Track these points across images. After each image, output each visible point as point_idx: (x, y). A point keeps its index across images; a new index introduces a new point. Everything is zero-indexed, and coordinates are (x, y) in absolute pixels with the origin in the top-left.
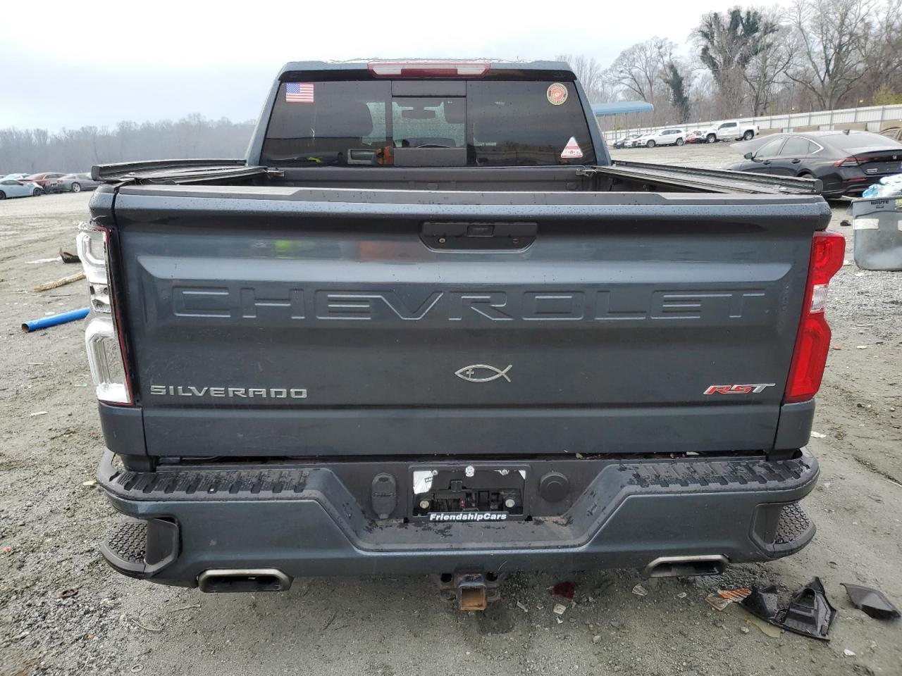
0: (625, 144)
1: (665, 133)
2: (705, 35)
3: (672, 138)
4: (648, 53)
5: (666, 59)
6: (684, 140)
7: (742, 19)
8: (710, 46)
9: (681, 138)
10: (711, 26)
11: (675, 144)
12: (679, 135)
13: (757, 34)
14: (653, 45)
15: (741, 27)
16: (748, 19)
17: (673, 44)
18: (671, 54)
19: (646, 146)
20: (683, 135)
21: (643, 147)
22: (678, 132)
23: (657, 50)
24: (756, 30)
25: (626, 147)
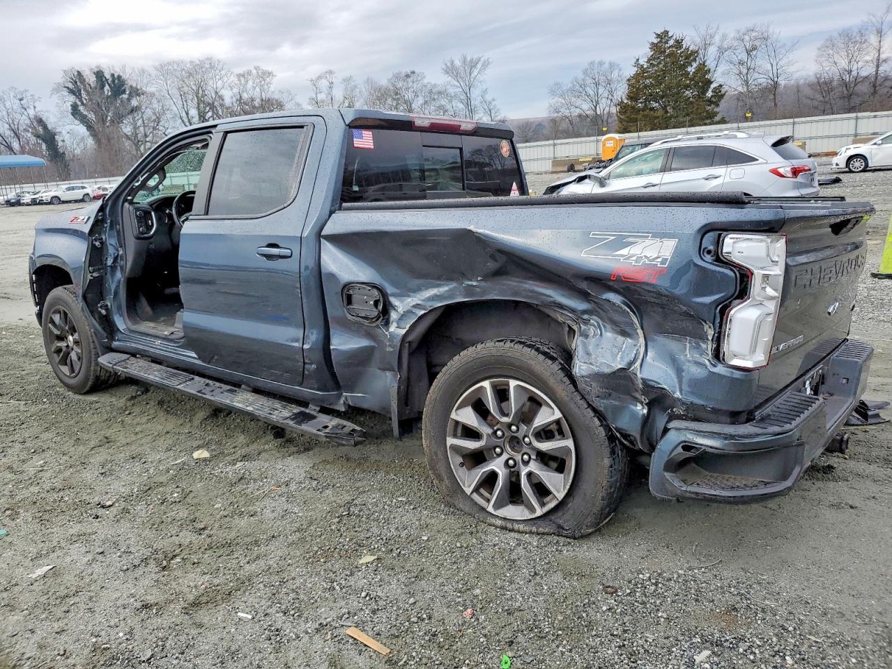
0: (22, 201)
1: (69, 189)
2: (71, 92)
3: (78, 194)
4: (8, 104)
5: (31, 112)
6: (92, 196)
7: (107, 80)
8: (79, 103)
9: (88, 194)
10: (76, 82)
11: (82, 201)
12: (85, 191)
13: (125, 96)
14: (12, 97)
15: (107, 87)
16: (113, 81)
17: (36, 97)
18: (35, 107)
19: (50, 203)
20: (88, 190)
21: (46, 204)
22: (83, 188)
23: (19, 102)
24: (124, 92)
25: (23, 204)
